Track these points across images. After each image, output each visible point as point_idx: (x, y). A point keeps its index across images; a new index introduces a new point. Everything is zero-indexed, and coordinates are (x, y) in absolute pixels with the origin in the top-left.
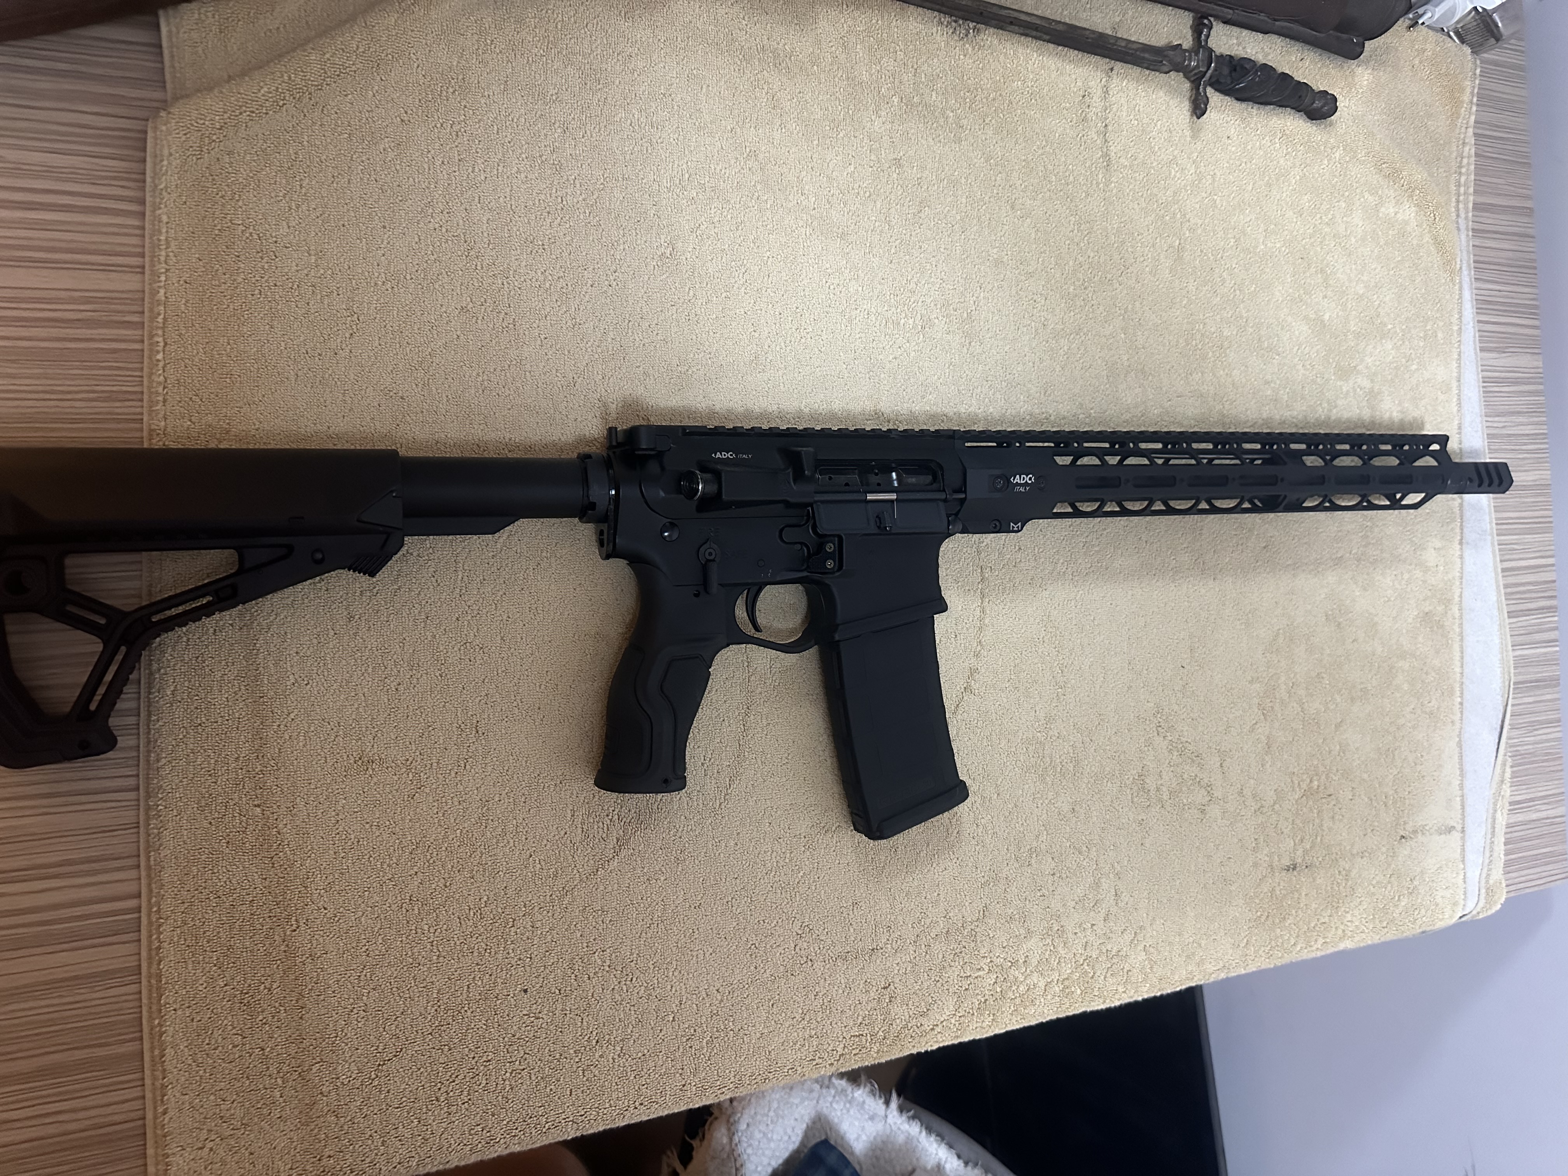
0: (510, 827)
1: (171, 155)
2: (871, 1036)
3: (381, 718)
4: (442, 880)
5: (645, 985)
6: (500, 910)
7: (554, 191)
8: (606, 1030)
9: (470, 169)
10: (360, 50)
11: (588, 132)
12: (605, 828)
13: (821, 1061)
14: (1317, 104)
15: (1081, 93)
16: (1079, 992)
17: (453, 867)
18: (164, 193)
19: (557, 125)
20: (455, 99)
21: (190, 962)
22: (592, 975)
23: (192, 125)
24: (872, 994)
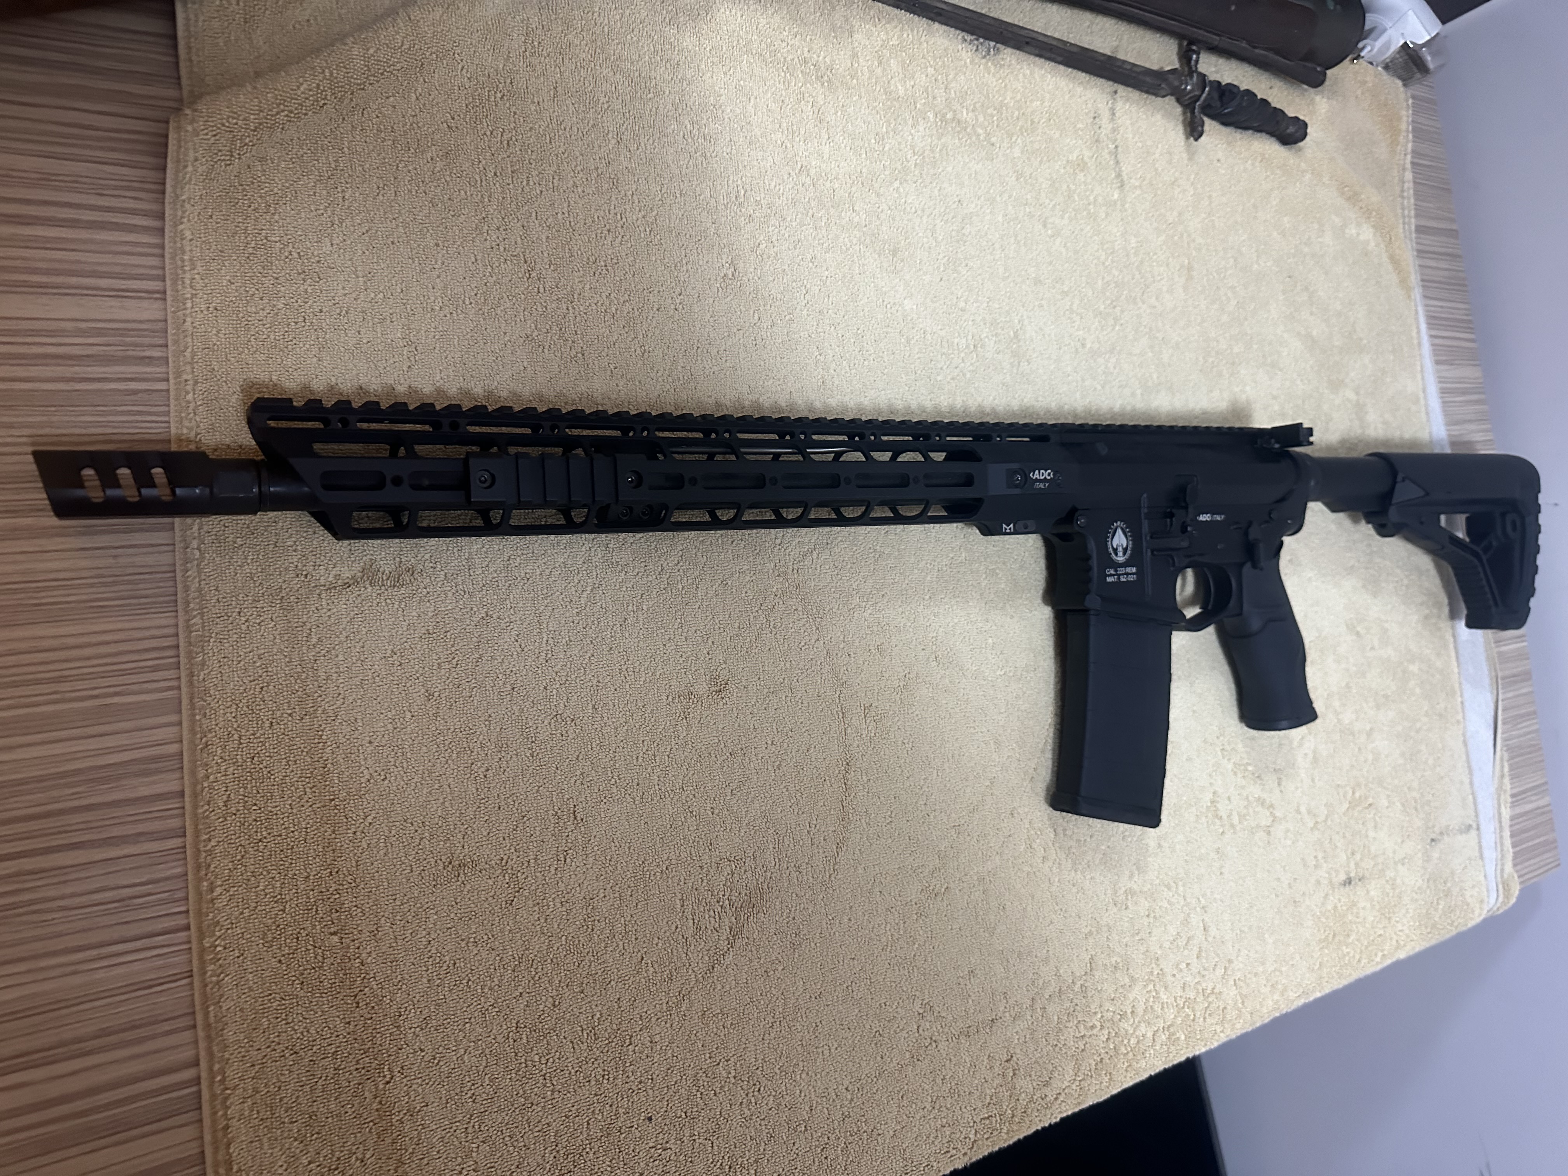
0: (619, 928)
1: (196, 160)
2: (1000, 1115)
3: (470, 812)
4: (551, 1000)
5: (774, 1093)
6: (614, 1026)
7: (612, 207)
8: (738, 1152)
9: (525, 183)
10: (405, 47)
11: (642, 144)
12: (717, 917)
13: (954, 1151)
14: (1291, 130)
15: (1092, 115)
16: (1183, 1037)
17: (560, 981)
18: (187, 206)
19: (610, 136)
20: (505, 104)
21: (265, 1140)
22: (718, 1090)
23: (223, 125)
24: (997, 1070)
